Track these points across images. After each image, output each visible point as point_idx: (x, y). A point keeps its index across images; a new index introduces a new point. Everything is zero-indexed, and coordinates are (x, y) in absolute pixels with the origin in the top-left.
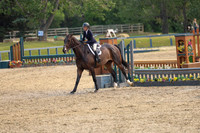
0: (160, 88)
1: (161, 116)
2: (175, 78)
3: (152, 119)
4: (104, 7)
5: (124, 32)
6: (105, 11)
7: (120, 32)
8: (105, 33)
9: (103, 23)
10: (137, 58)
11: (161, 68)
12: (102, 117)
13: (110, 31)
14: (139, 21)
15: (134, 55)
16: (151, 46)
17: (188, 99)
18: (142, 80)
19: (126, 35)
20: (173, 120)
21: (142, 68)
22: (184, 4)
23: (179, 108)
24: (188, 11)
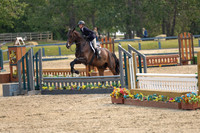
0: (69, 96)
1: (69, 124)
2: (84, 86)
3: (60, 127)
4: (13, 15)
5: (33, 40)
6: (13, 19)
7: (29, 40)
8: (14, 41)
9: (12, 31)
10: (46, 66)
11: (70, 76)
12: (11, 125)
13: (18, 39)
14: (48, 29)
15: (43, 63)
16: (60, 54)
17: (96, 107)
18: (50, 88)
19: (35, 43)
20: (82, 128)
21: (51, 76)
22: (93, 12)
23: (87, 116)
24: (97, 19)
